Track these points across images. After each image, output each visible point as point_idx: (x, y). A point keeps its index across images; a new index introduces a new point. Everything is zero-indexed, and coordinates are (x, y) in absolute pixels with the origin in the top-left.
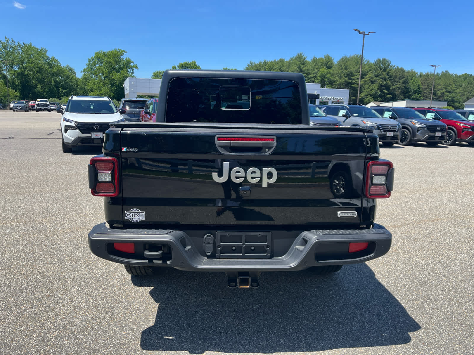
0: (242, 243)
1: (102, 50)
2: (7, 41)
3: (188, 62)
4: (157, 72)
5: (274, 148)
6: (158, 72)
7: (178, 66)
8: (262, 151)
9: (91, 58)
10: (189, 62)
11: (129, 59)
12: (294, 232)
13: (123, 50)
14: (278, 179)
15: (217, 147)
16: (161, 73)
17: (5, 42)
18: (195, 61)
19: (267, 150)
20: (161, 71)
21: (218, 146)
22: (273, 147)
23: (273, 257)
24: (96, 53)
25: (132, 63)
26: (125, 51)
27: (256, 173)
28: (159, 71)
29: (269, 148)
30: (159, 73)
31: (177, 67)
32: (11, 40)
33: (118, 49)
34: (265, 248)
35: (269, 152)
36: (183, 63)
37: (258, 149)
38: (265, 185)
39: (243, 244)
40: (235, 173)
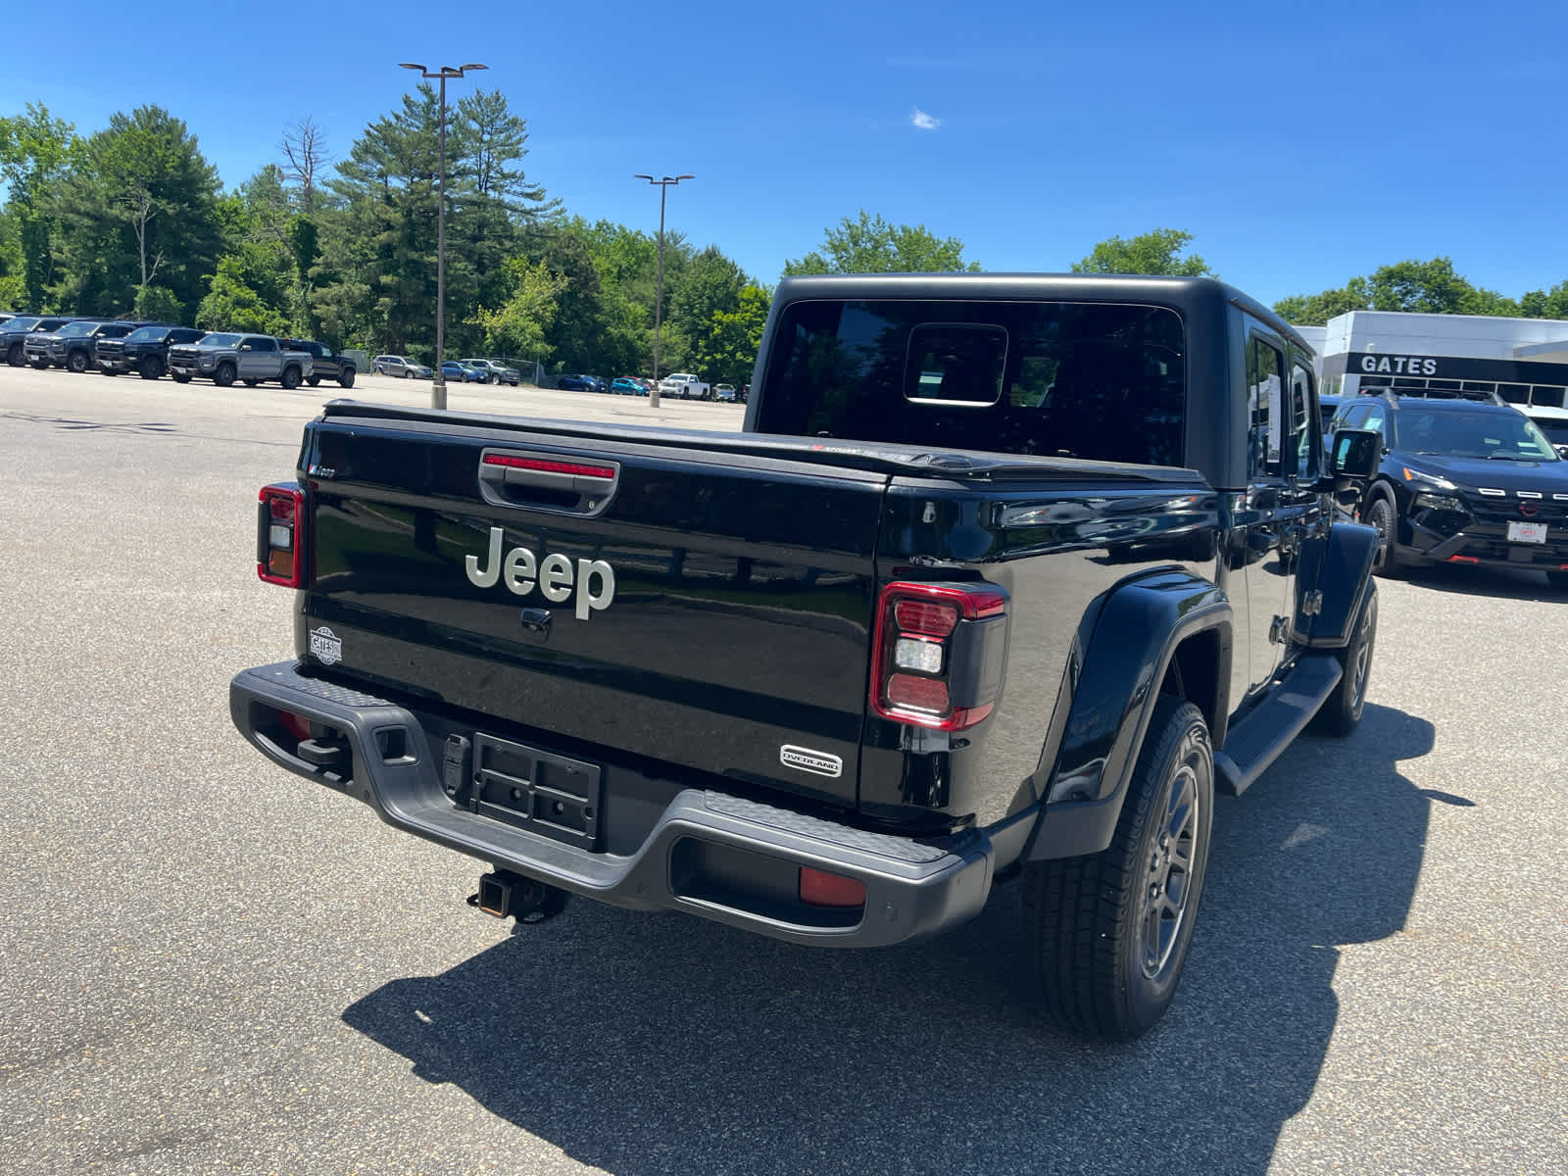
0: (527, 783)
1: (1118, 237)
2: (864, 223)
3: (1416, 263)
4: (1291, 301)
5: (608, 499)
6: (1295, 301)
7: (1371, 278)
8: (579, 505)
9: (1080, 263)
10: (1421, 264)
11: (1198, 261)
12: (661, 784)
13: (1180, 233)
14: (616, 599)
15: (481, 482)
16: (1302, 304)
17: (859, 224)
18: (1446, 260)
19: (592, 505)
20: (1304, 298)
21: (483, 479)
22: (606, 496)
23: (604, 851)
24: (1100, 247)
25: (1204, 270)
26: (1187, 234)
27: (561, 572)
28: (1296, 296)
29: (598, 498)
30: (1298, 303)
31: (1369, 282)
32: (873, 220)
33: (1166, 231)
34: (582, 812)
35: (595, 509)
36: (1393, 265)
37: (568, 498)
38: (582, 613)
39: (531, 787)
40: (514, 561)
